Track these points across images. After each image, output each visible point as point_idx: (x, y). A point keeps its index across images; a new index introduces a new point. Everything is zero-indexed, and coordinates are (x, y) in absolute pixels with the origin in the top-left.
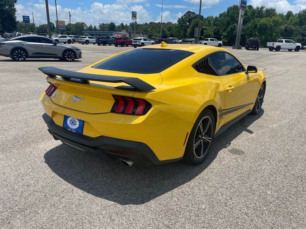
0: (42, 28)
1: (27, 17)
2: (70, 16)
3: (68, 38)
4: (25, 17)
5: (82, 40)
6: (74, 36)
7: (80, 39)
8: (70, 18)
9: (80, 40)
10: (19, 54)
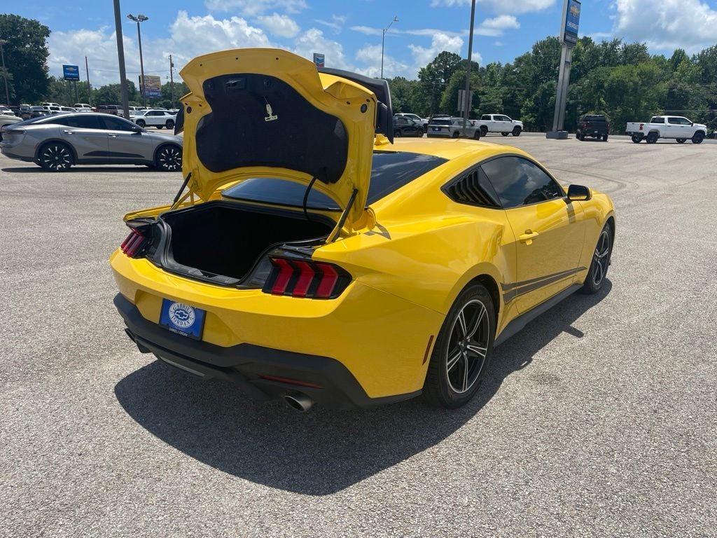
0: (108, 94)
1: (72, 69)
2: (172, 65)
3: (168, 116)
4: (67, 69)
8: (171, 70)
10: (56, 154)
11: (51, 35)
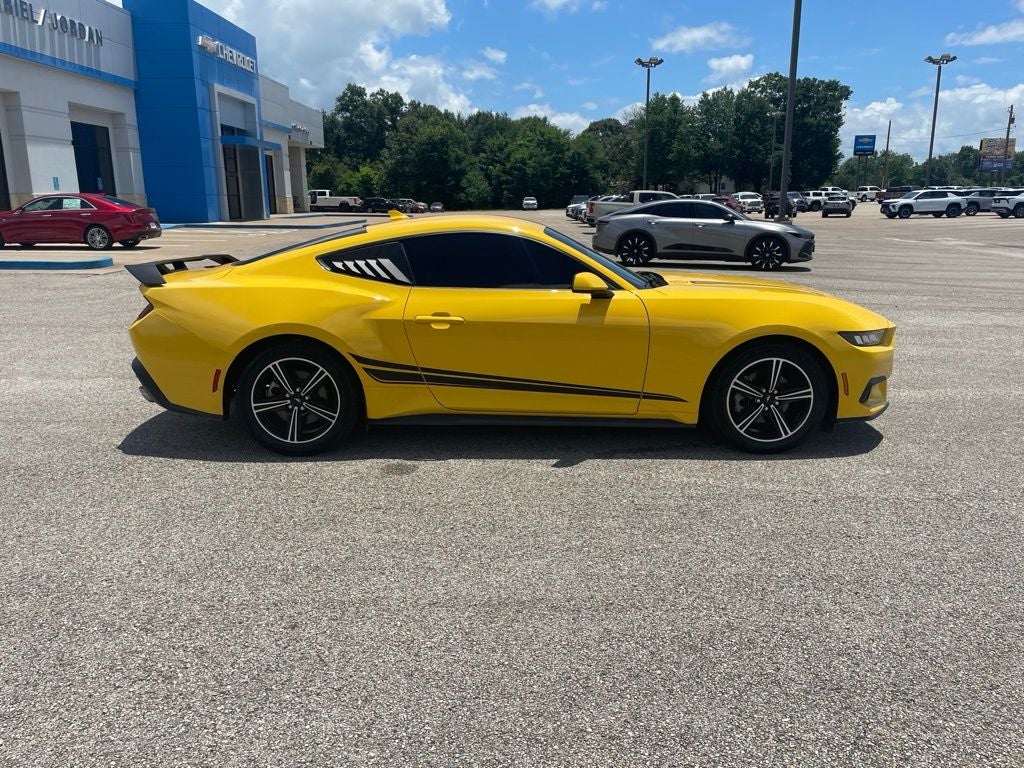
1: (867, 140)
2: (1012, 120)
3: (952, 198)
4: (860, 140)
5: (1003, 204)
6: (980, 192)
7: (995, 200)
8: (1009, 128)
9: (993, 205)
10: (637, 246)
11: (851, 97)
